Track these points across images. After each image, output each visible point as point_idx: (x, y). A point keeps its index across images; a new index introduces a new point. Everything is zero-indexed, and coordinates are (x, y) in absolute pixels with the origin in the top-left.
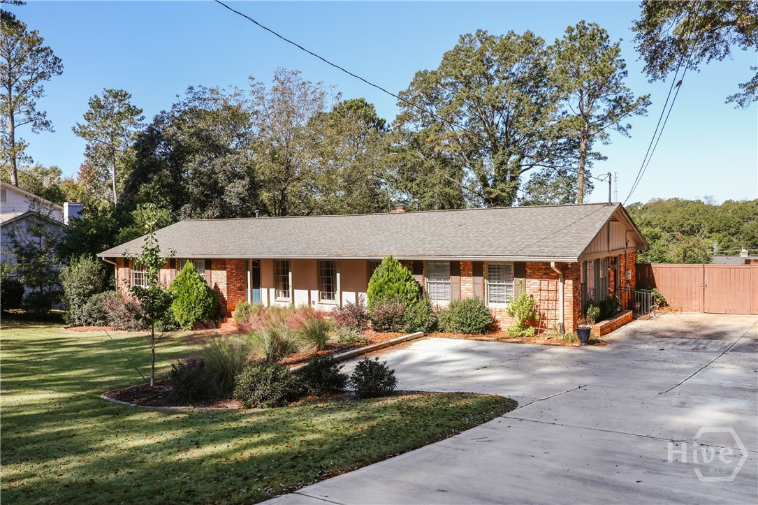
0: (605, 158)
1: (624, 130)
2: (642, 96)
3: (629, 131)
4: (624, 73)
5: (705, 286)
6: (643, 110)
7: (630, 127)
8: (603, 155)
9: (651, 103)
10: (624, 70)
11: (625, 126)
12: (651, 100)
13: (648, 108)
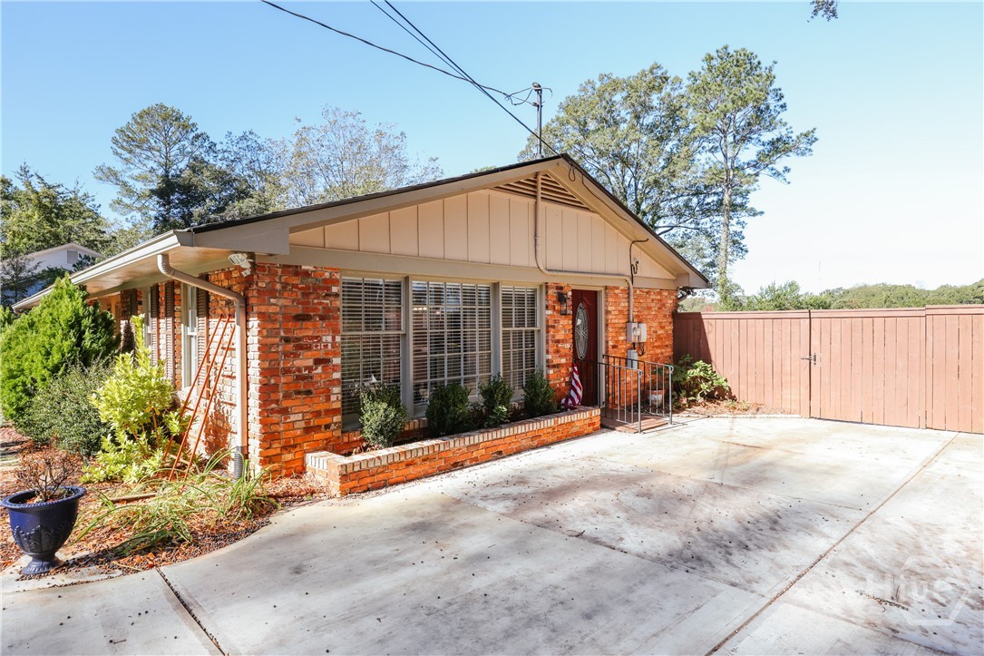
0: (762, 213)
1: (779, 175)
2: (805, 132)
3: (787, 175)
4: (782, 106)
5: (811, 359)
6: (806, 149)
7: (787, 170)
8: (758, 210)
9: (816, 139)
10: (781, 103)
11: (780, 169)
12: (816, 135)
13: (813, 147)
